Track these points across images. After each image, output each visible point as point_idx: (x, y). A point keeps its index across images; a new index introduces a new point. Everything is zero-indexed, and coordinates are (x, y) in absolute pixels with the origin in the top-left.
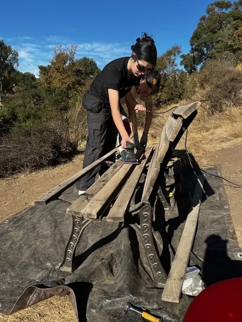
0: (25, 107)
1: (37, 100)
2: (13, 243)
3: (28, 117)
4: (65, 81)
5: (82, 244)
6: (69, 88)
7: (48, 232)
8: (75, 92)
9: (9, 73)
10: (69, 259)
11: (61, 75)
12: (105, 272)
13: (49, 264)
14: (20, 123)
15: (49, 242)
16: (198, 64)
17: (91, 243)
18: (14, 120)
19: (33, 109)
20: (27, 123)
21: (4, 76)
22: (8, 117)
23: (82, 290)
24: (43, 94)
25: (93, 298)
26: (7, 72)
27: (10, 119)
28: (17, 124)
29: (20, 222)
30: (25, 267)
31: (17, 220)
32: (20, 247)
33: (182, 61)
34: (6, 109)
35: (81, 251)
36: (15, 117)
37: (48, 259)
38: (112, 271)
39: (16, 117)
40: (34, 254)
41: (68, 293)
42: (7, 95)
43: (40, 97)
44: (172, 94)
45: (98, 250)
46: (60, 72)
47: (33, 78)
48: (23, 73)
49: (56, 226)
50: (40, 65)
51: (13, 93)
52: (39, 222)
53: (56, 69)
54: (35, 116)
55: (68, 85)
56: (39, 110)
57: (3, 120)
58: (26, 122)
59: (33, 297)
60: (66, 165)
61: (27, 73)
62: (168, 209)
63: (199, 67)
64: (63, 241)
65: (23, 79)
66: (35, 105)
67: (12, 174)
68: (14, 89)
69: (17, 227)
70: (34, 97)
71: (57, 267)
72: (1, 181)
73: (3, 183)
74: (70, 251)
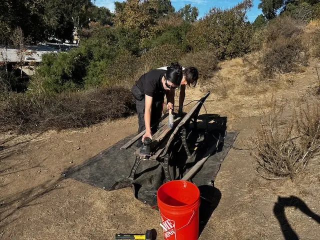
0: (100, 46)
1: (111, 40)
2: (106, 164)
3: (102, 57)
4: (138, 20)
5: (140, 169)
6: (142, 27)
7: (123, 161)
8: (147, 31)
9: (86, 8)
10: (133, 174)
11: (135, 13)
12: (148, 182)
13: (123, 176)
14: (95, 61)
15: (123, 167)
16: (278, 8)
17: (144, 169)
18: (90, 58)
19: (106, 49)
20: (101, 63)
21: (82, 11)
22: (85, 54)
23: (137, 187)
25: (141, 190)
26: (84, 6)
27: (86, 57)
28: (92, 62)
29: (108, 155)
30: (113, 175)
31: (106, 153)
32: (109, 167)
34: (83, 47)
35: (138, 172)
37: (123, 174)
38: (151, 182)
39: (92, 55)
40: (116, 171)
41: (132, 187)
42: (83, 30)
43: (114, 37)
45: (146, 173)
46: (135, 10)
47: (108, 13)
48: (99, 7)
49: (127, 159)
51: (89, 28)
52: (117, 156)
53: (131, 7)
54: (108, 57)
55: (141, 24)
56: (113, 50)
57: (80, 57)
58: (100, 61)
59: (117, 187)
60: (133, 117)
61: (103, 7)
62: (190, 157)
63: (278, 12)
64: (130, 167)
65: (99, 13)
66: (110, 45)
67: (99, 122)
68: (89, 24)
69: (107, 157)
70: (108, 37)
71: (127, 177)
72: (93, 127)
73: (95, 127)
74: (133, 171)
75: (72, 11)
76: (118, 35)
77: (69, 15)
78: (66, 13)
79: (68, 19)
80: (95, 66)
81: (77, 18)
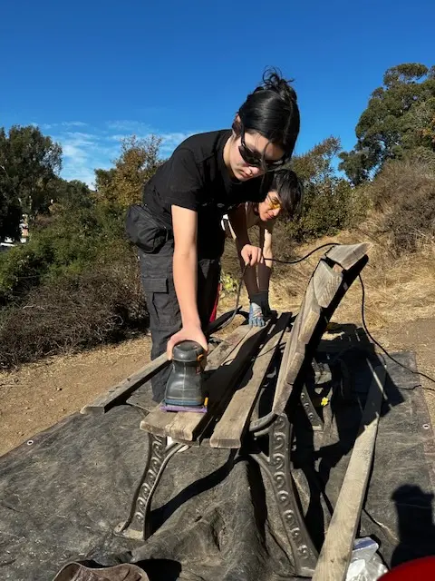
0: (69, 238)
1: (89, 226)
2: (41, 481)
3: (73, 257)
5: (164, 488)
7: (103, 464)
9: (45, 181)
10: (140, 514)
11: (133, 185)
12: (203, 543)
13: (102, 524)
14: (58, 266)
15: (104, 483)
16: (370, 168)
17: (180, 487)
18: (48, 261)
19: (81, 243)
20: (71, 267)
21: (37, 187)
22: (38, 254)
24: (102, 218)
26: (41, 180)
27: (41, 259)
28: (53, 267)
29: (54, 445)
30: (61, 527)
31: (49, 441)
32: (53, 491)
33: (342, 163)
34: (36, 242)
35: (160, 501)
36: (50, 256)
37: (102, 514)
38: (216, 541)
39: (52, 255)
40: (76, 504)
41: (138, 579)
43: (95, 222)
44: (325, 220)
45: (191, 501)
46: (131, 181)
47: (84, 189)
48: (68, 181)
49: (117, 455)
50: (97, 169)
51: (49, 214)
52: (86, 445)
53: (125, 176)
54: (85, 256)
56: (93, 244)
57: (30, 260)
58: (68, 264)
60: (136, 341)
61: (75, 181)
62: (319, 428)
63: (371, 174)
64: (130, 482)
65: (68, 191)
66: (87, 235)
67: (43, 356)
68: (51, 209)
69: (48, 453)
70: (84, 222)
71: (118, 530)
72: (24, 369)
73: (27, 372)
74: (143, 500)
75: (17, 188)
76: (103, 218)
77: (12, 194)
78: (7, 191)
79: (10, 201)
80: (59, 273)
81: (28, 199)
